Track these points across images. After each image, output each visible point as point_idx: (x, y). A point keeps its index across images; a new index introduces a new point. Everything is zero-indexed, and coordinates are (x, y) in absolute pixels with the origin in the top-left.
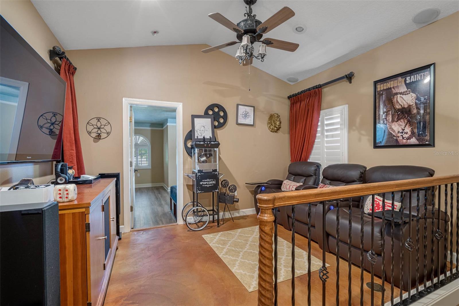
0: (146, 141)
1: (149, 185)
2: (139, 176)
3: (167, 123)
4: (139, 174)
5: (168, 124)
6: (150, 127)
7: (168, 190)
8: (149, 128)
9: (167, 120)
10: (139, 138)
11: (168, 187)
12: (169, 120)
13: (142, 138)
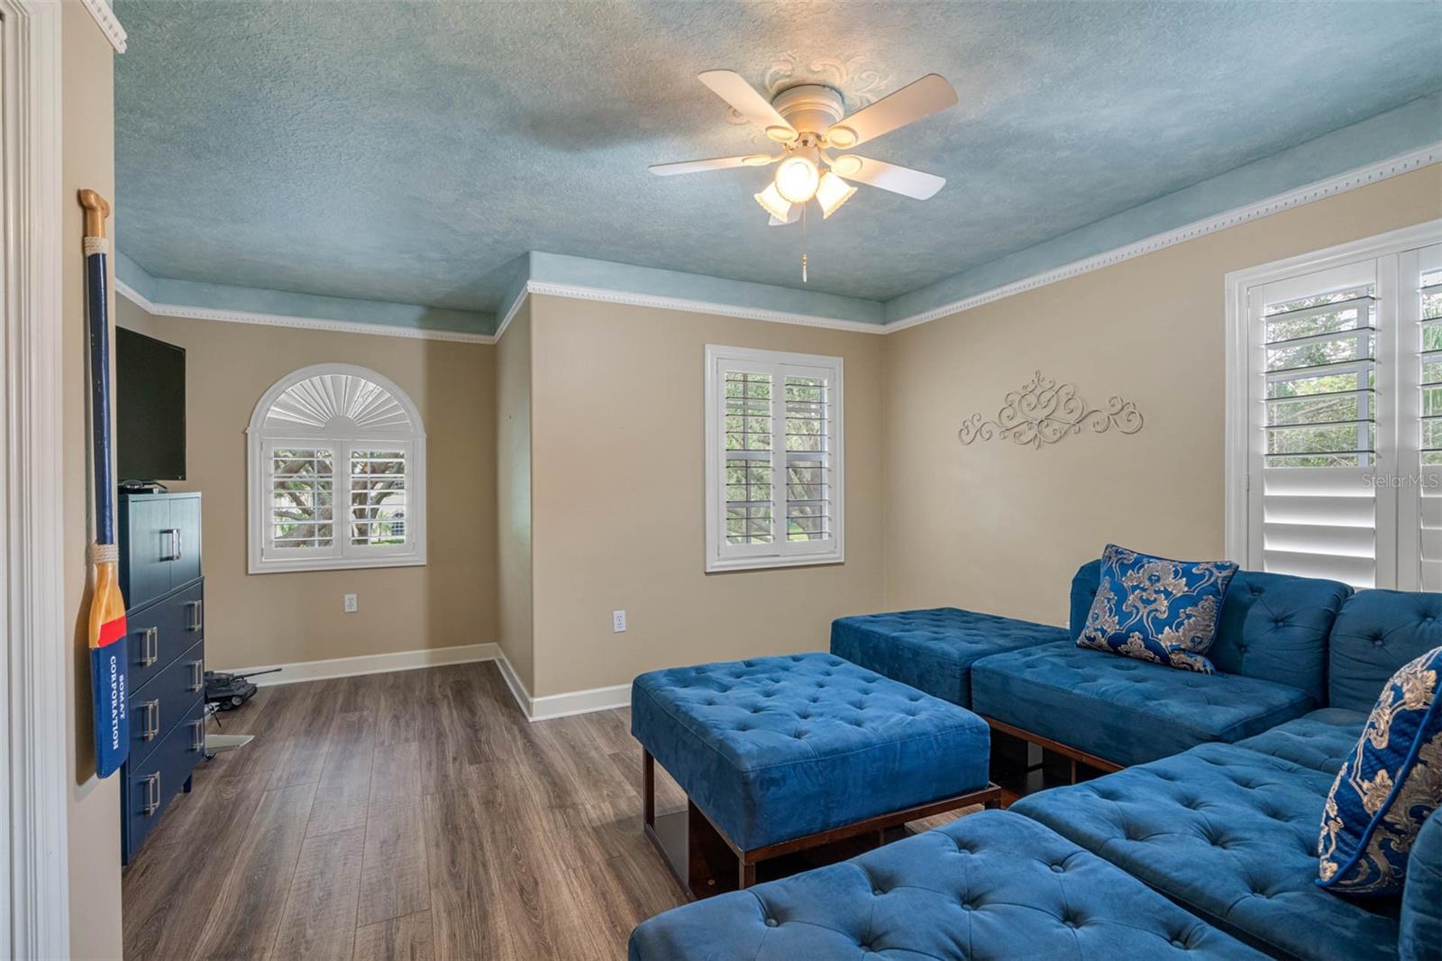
0: (395, 408)
1: (415, 659)
2: (354, 609)
3: (527, 276)
4: (354, 596)
5: (533, 286)
6: (421, 328)
7: (531, 715)
8: (417, 334)
9: (525, 258)
10: (355, 385)
11: (532, 695)
12: (536, 257)
13: (371, 386)
